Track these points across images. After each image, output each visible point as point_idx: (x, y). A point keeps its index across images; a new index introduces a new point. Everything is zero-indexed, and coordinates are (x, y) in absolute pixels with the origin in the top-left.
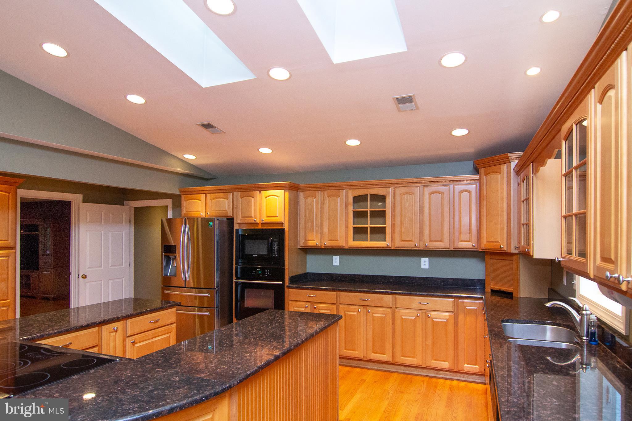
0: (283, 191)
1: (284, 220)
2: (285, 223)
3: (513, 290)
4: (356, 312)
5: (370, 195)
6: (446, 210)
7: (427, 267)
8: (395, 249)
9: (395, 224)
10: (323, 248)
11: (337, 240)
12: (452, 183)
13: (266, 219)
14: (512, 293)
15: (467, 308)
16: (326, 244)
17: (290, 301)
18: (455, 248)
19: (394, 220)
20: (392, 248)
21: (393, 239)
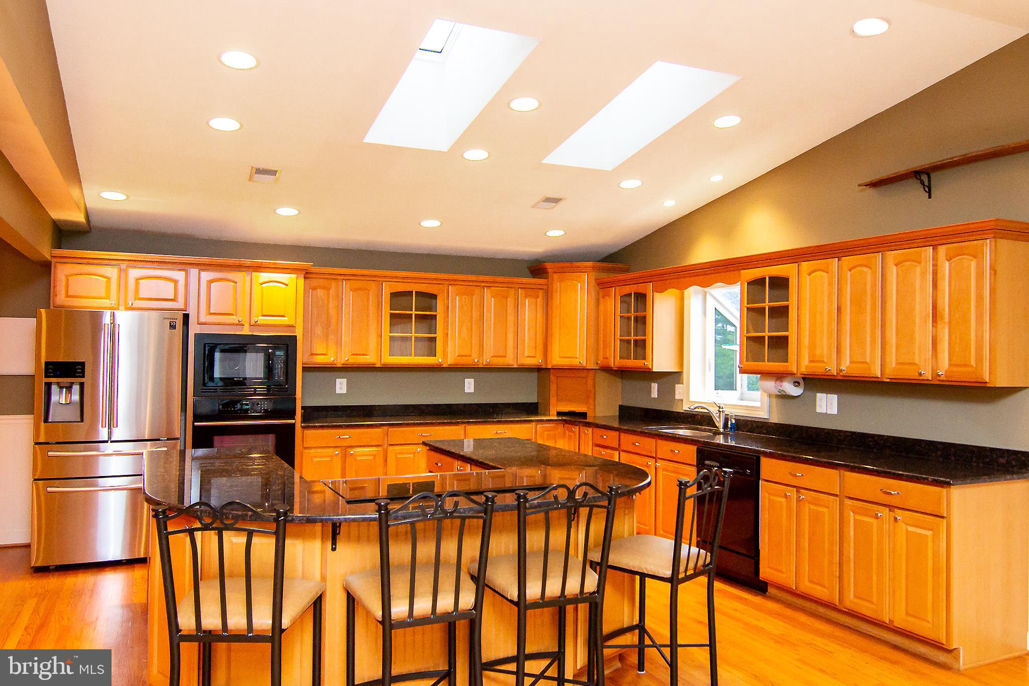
0: (295, 276)
1: (296, 323)
2: (297, 327)
3: (586, 409)
4: (414, 453)
5: (415, 292)
6: (511, 318)
7: (472, 390)
8: (449, 366)
9: (448, 333)
10: (341, 366)
11: (366, 355)
12: (518, 286)
13: (262, 320)
14: (586, 413)
15: (546, 433)
16: (347, 360)
17: (306, 448)
18: (519, 365)
19: (447, 328)
20: (444, 366)
21: (446, 354)
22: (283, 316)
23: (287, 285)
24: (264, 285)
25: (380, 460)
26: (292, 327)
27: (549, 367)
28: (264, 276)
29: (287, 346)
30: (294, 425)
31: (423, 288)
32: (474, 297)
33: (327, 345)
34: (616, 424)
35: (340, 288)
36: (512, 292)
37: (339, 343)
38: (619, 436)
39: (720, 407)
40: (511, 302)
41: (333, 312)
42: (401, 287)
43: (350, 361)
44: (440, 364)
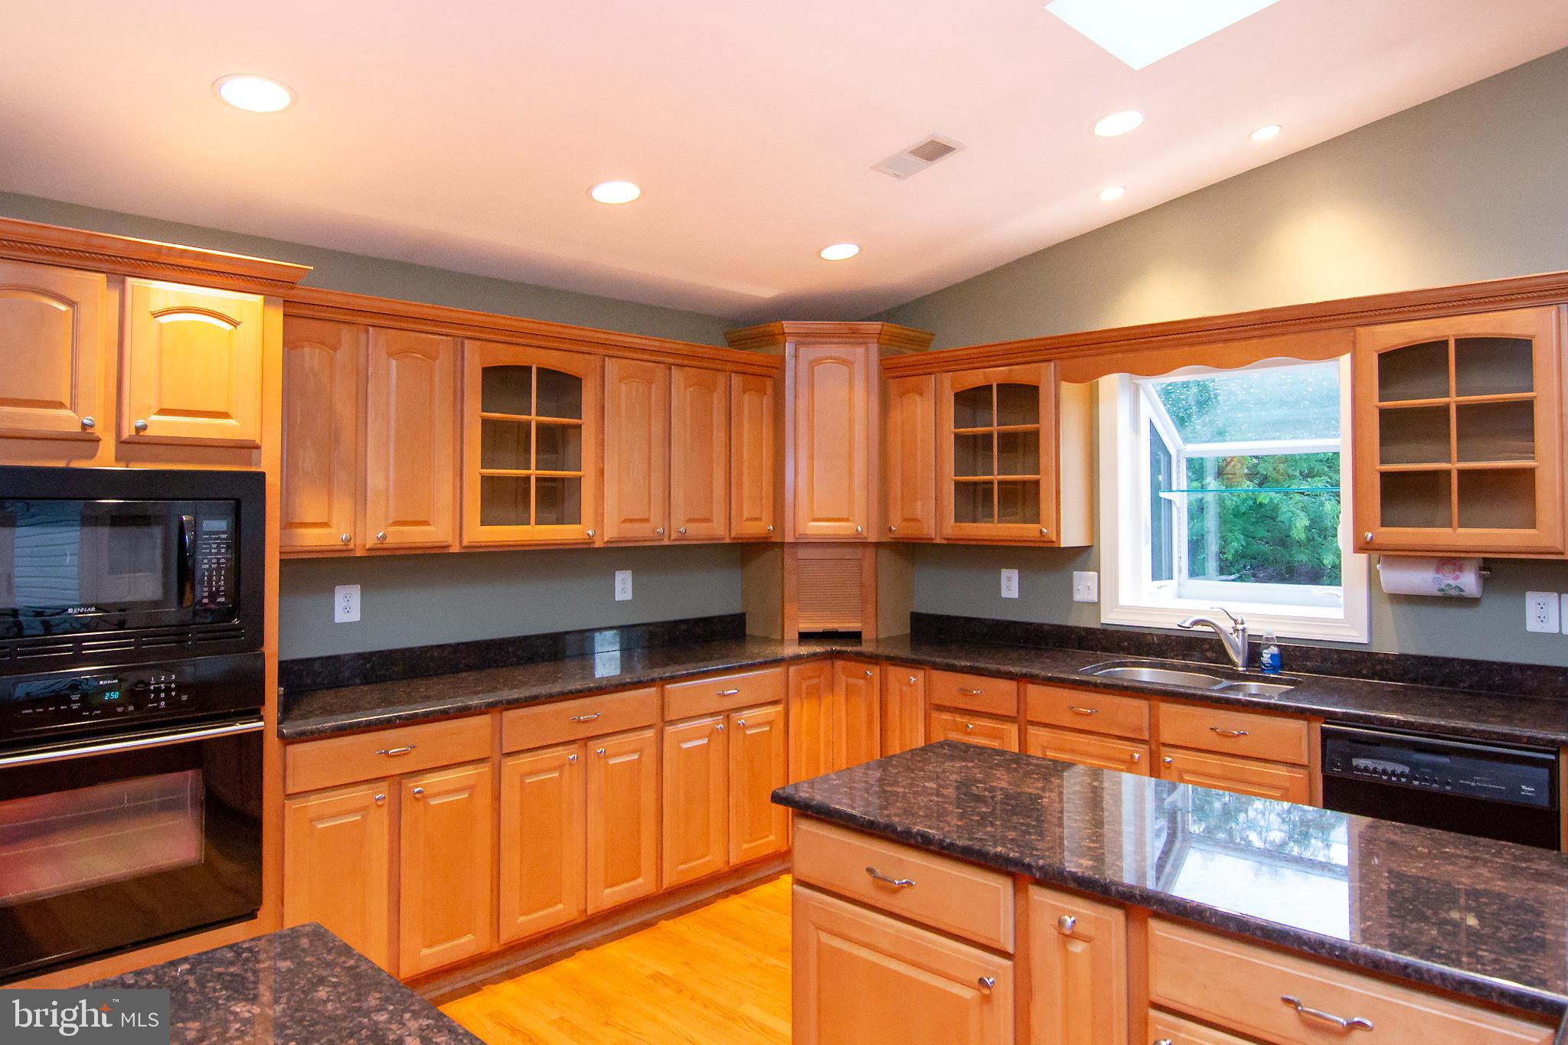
0: (258, 299)
1: (262, 434)
2: (265, 447)
3: (859, 625)
4: (560, 768)
5: (538, 368)
6: (719, 435)
7: (628, 596)
8: (606, 545)
9: (603, 469)
10: (365, 554)
11: (426, 523)
12: (732, 367)
13: (161, 426)
14: (861, 632)
15: (805, 684)
16: (384, 537)
17: (290, 796)
18: (734, 538)
19: (601, 456)
20: (597, 545)
21: (599, 517)
22: (225, 415)
23: (235, 324)
24: (161, 319)
25: (484, 799)
26: (249, 448)
27: (789, 538)
28: (163, 292)
29: (238, 502)
30: (259, 735)
31: (554, 360)
32: (654, 386)
33: (329, 500)
34: (905, 652)
35: (362, 349)
36: (721, 379)
37: (360, 495)
38: (1018, 689)
39: (1236, 621)
40: (718, 400)
41: (345, 411)
42: (506, 356)
43: (389, 540)
44: (591, 540)
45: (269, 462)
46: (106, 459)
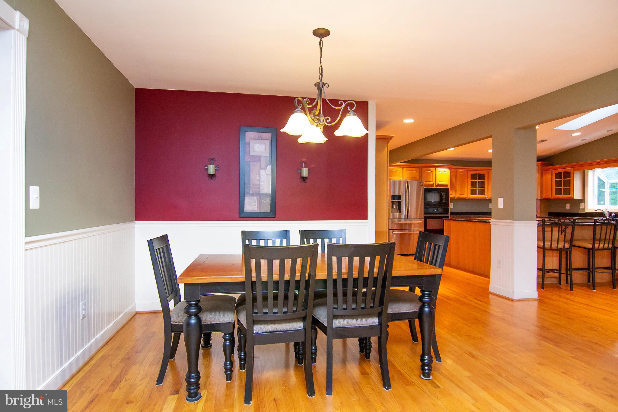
0: (448, 169)
2: (449, 185)
5: (478, 174)
8: (489, 199)
9: (488, 188)
10: (456, 198)
11: (464, 194)
13: (439, 183)
19: (488, 186)
20: (487, 198)
21: (488, 194)
22: (445, 182)
23: (446, 172)
24: (439, 172)
26: (447, 186)
29: (446, 191)
31: (481, 172)
33: (452, 191)
35: (456, 173)
37: (456, 191)
41: (454, 181)
42: (474, 172)
43: (459, 197)
44: (486, 198)
45: (449, 187)
46: (435, 187)
